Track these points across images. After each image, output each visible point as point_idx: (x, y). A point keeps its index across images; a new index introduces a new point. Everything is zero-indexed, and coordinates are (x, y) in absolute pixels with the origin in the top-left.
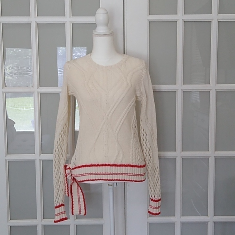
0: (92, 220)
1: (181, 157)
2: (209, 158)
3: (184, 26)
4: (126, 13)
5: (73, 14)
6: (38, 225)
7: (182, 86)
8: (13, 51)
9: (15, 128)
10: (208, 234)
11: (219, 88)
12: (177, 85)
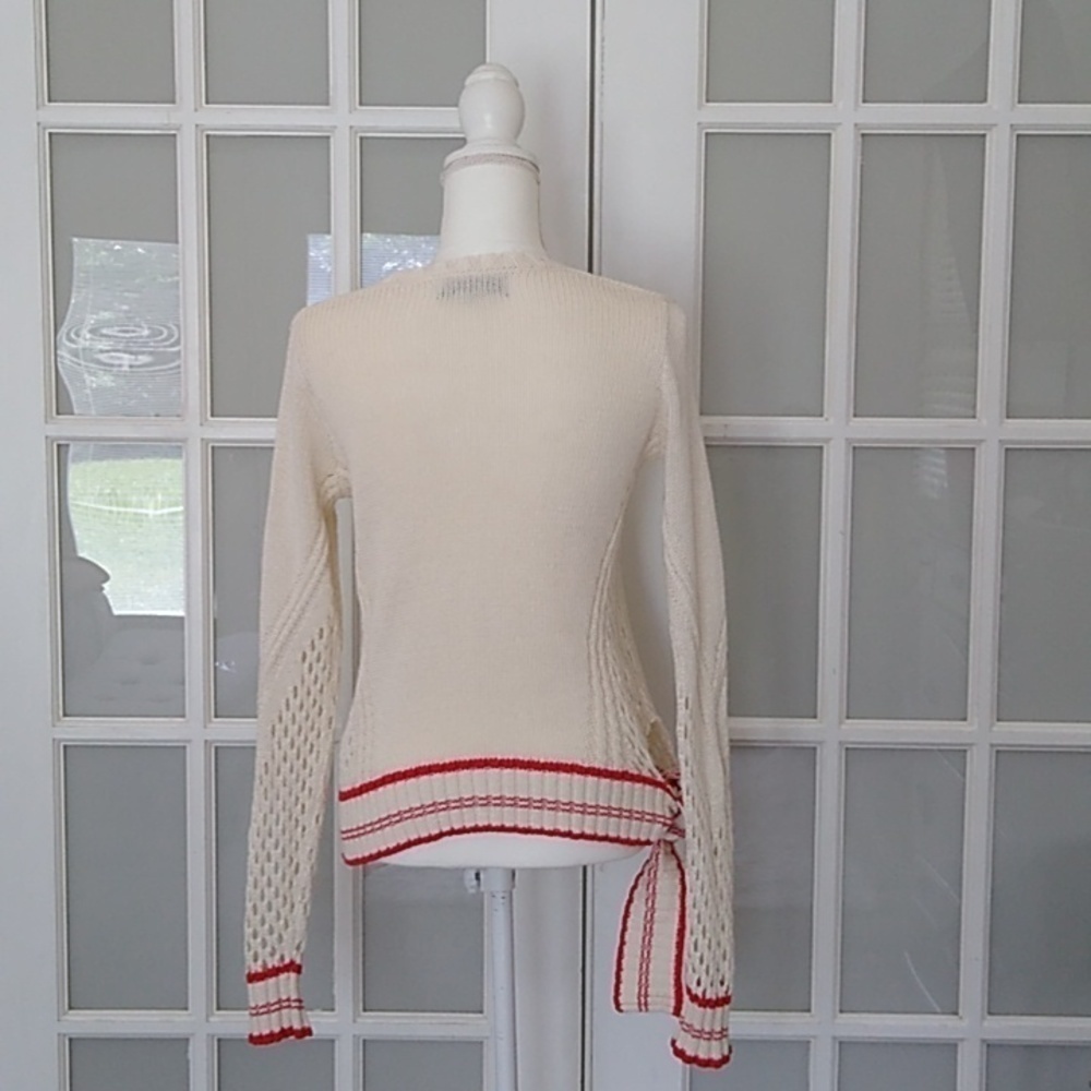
0: (434, 1021)
1: (840, 743)
2: (968, 754)
3: (863, 154)
4: (602, 94)
5: (366, 97)
6: (193, 1034)
7: (851, 424)
8: (110, 250)
9: (105, 600)
10: (959, 1088)
11: (1015, 437)
12: (827, 420)
